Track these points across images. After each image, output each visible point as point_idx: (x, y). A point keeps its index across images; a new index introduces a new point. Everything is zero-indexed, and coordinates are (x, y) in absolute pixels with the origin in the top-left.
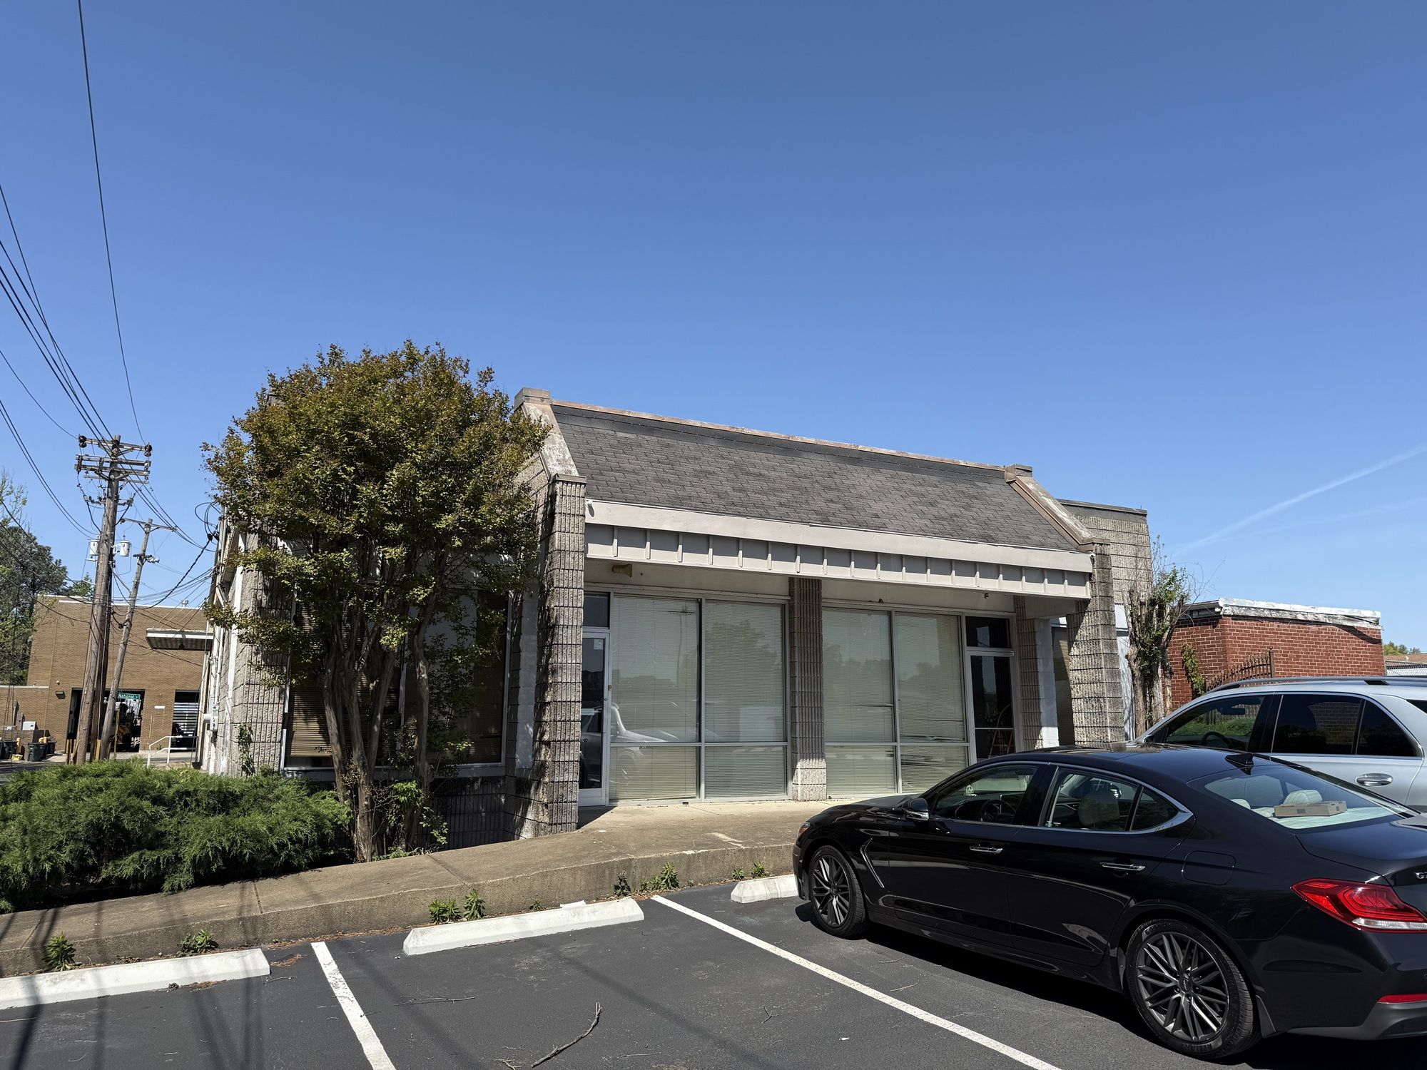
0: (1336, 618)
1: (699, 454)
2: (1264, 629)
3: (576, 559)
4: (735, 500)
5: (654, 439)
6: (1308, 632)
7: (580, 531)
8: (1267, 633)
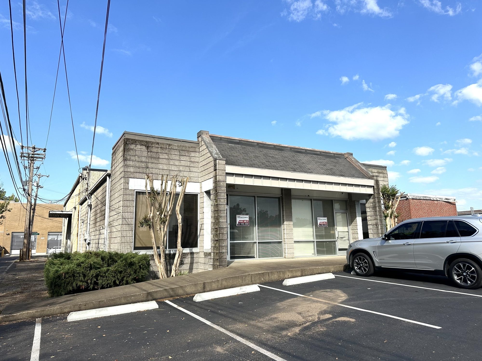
0: (442, 199)
1: (254, 151)
2: (422, 203)
3: (224, 184)
4: (267, 165)
5: (240, 146)
6: (434, 204)
7: (224, 175)
8: (422, 204)
